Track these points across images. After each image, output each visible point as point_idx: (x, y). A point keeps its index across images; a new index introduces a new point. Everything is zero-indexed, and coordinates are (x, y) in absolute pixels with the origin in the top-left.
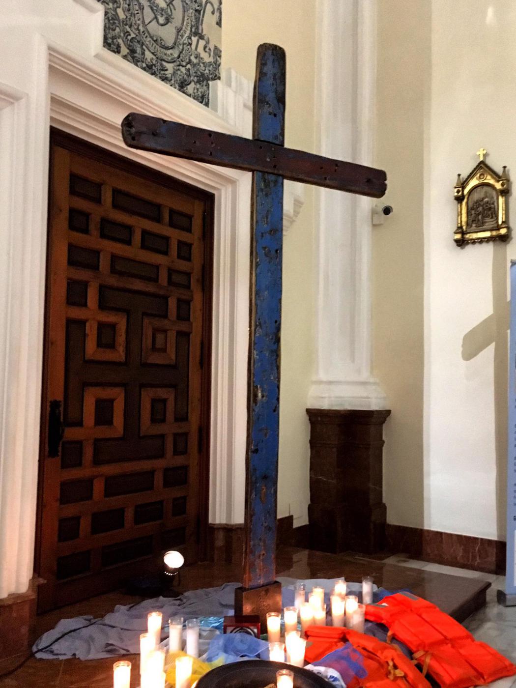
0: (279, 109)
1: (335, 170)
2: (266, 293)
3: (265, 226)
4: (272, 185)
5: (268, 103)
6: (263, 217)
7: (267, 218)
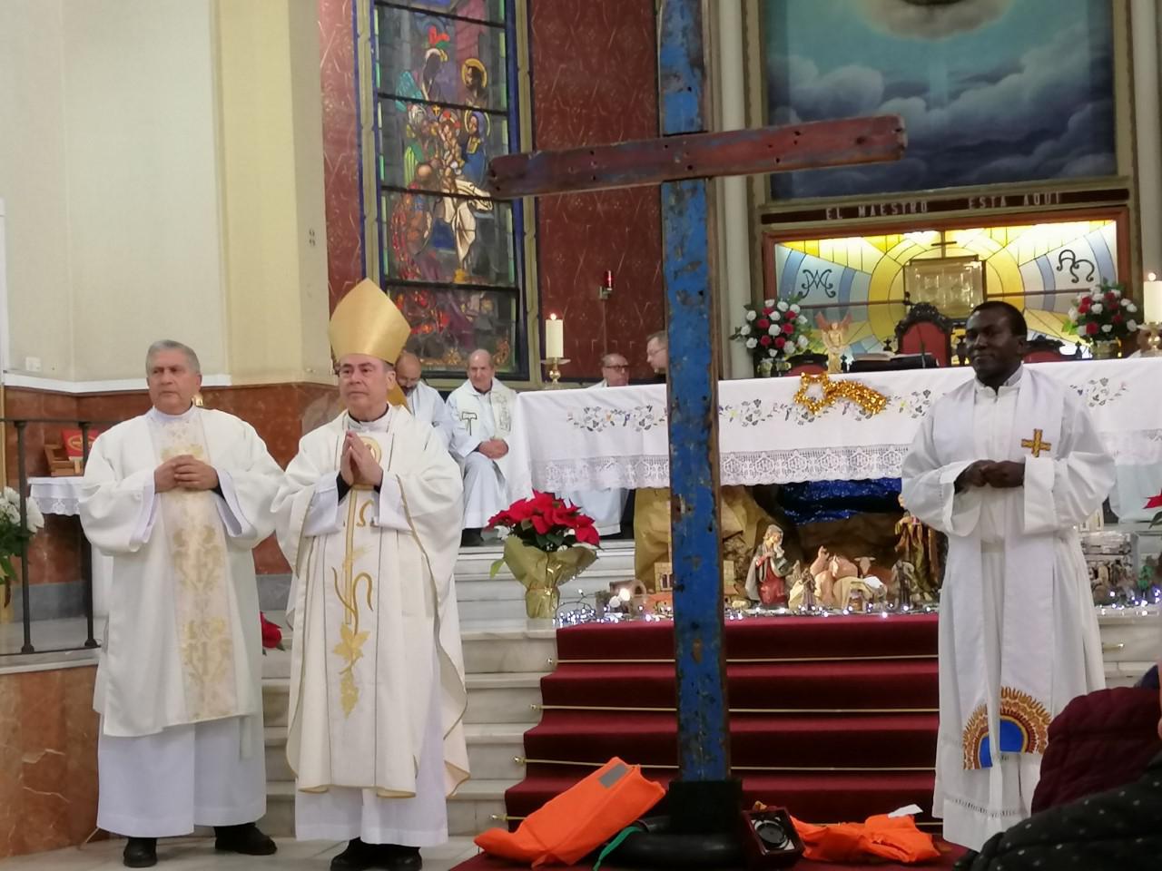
0: (694, 76)
1: (796, 142)
2: (685, 359)
3: (680, 260)
4: (688, 195)
5: (675, 76)
6: (675, 248)
7: (682, 248)
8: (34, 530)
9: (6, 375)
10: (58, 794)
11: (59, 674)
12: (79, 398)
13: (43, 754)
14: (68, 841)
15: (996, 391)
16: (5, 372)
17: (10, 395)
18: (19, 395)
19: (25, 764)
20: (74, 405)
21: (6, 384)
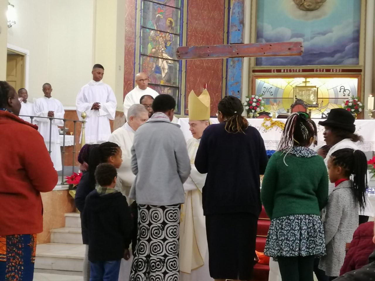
1: (270, 48)
3: (233, 81)
4: (236, 62)
6: (231, 77)
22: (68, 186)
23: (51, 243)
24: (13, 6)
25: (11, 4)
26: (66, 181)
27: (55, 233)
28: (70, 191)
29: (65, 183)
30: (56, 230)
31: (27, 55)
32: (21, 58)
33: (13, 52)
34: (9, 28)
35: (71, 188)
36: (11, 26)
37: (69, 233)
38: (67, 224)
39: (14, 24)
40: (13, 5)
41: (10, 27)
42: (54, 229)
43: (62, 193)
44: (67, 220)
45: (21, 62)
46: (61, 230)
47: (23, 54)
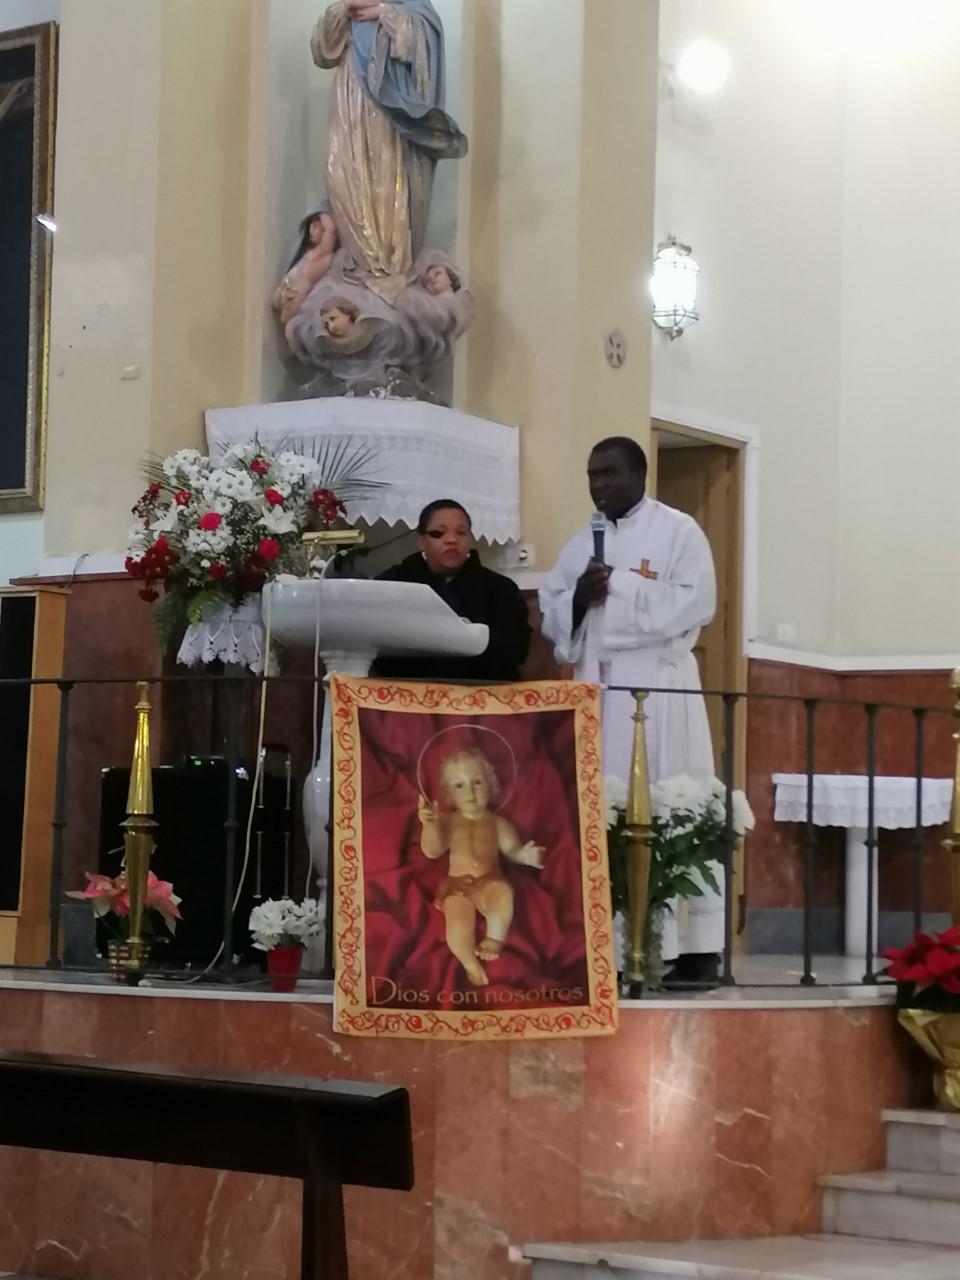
8: (742, 831)
9: (751, 644)
10: (759, 1169)
11: (765, 1015)
12: (843, 677)
13: (740, 1114)
14: (768, 1228)
15: (615, 522)
16: (751, 641)
17: (756, 671)
18: (766, 671)
19: (719, 1125)
20: (835, 685)
21: (751, 656)
22: (893, 989)
23: (822, 1236)
24: (688, 250)
25: (678, 241)
26: (885, 972)
27: (839, 1190)
28: (902, 1011)
29: (881, 979)
30: (842, 1180)
31: (749, 447)
32: (725, 458)
33: (693, 438)
34: (672, 339)
35: (905, 998)
36: (680, 332)
37: (899, 1193)
38: (892, 1157)
39: (693, 323)
40: (686, 244)
41: (674, 334)
42: (836, 1173)
43: (865, 1021)
44: (894, 1139)
45: (725, 478)
46: (866, 1181)
47: (735, 446)
